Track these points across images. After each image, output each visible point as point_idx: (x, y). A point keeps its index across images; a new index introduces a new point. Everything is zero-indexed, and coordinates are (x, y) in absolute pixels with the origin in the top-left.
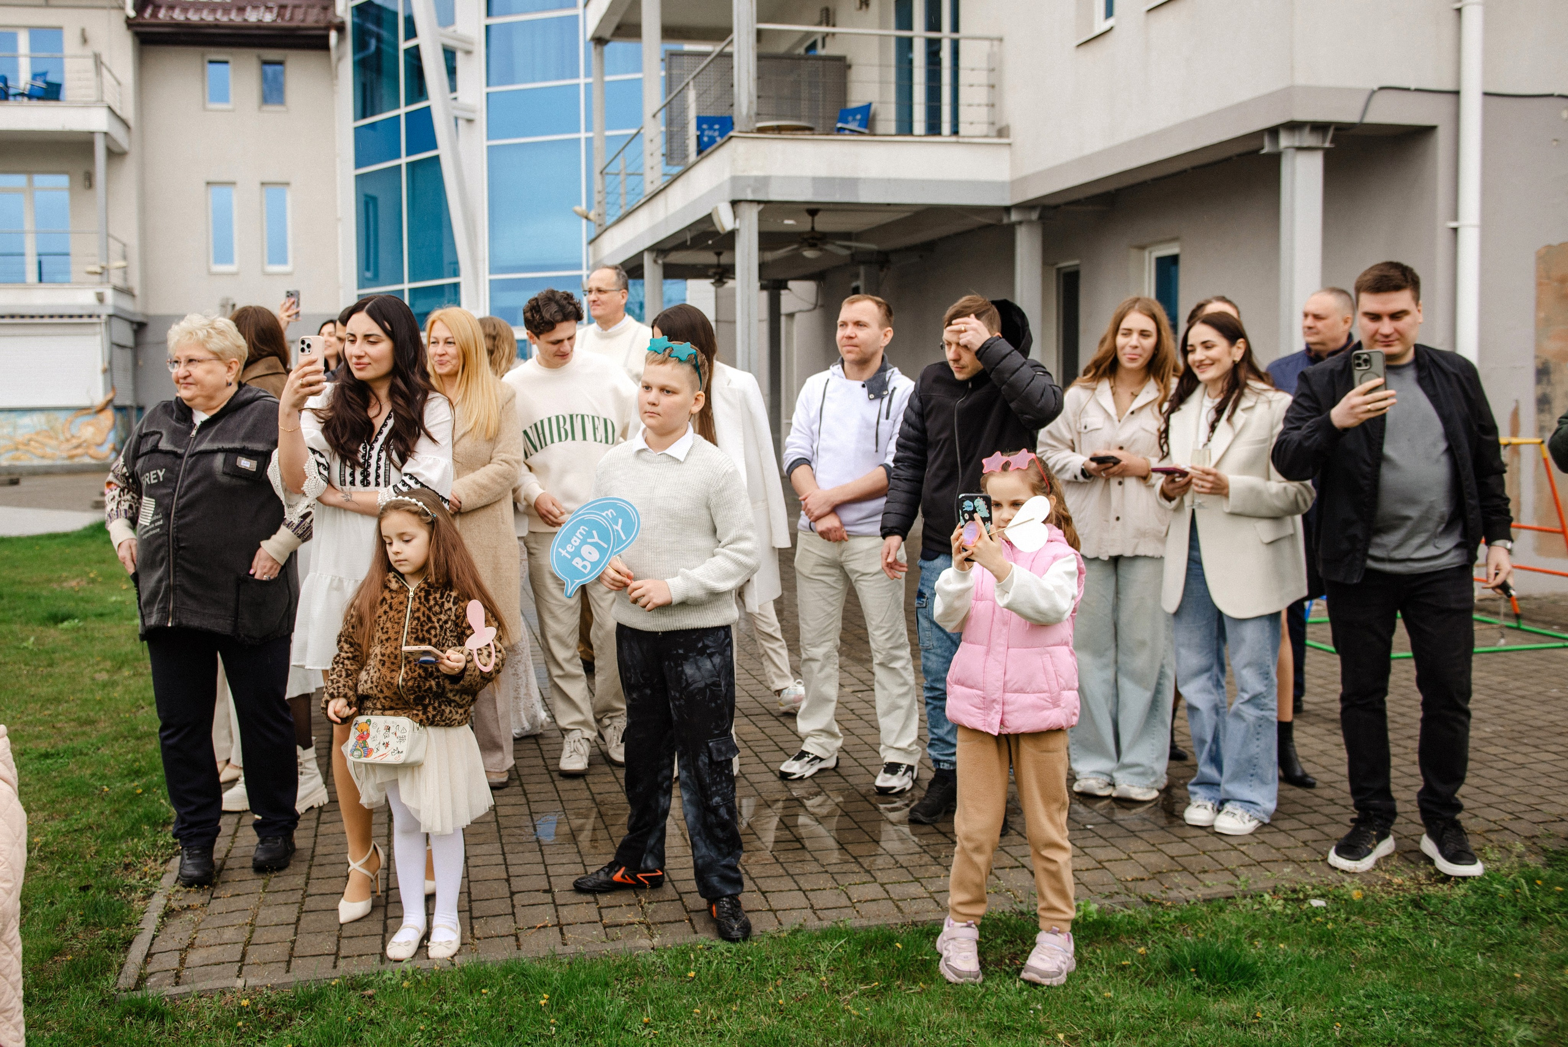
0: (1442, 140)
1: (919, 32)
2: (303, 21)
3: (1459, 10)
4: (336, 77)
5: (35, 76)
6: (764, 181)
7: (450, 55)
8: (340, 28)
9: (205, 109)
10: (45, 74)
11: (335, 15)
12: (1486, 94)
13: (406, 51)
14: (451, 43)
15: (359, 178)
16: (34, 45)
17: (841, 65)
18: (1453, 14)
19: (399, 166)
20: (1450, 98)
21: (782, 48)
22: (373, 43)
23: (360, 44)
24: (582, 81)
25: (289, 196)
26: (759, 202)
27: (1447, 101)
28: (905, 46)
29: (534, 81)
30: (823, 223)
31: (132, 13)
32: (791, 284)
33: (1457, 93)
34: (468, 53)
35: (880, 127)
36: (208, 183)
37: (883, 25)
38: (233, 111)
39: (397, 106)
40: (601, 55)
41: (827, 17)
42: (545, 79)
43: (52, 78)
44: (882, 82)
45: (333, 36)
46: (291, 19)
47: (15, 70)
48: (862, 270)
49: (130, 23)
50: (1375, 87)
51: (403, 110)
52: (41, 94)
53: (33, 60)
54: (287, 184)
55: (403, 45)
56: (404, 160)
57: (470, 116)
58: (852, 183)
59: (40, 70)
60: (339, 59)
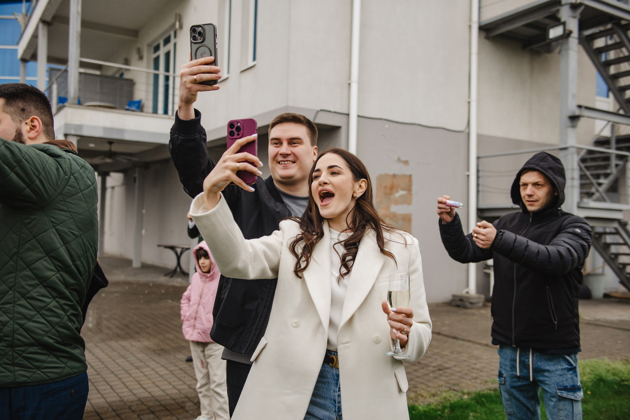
0: (343, 131)
1: (162, 72)
3: (349, 84)
6: (80, 127)
12: (359, 116)
17: (131, 83)
18: (347, 85)
20: (346, 116)
21: (110, 73)
26: (77, 136)
27: (345, 117)
28: (156, 77)
30: (115, 148)
32: (112, 174)
33: (348, 115)
35: (145, 109)
37: (148, 67)
40: (25, 67)
41: (127, 62)
44: (147, 91)
48: (137, 169)
50: (319, 109)
58: (122, 131)
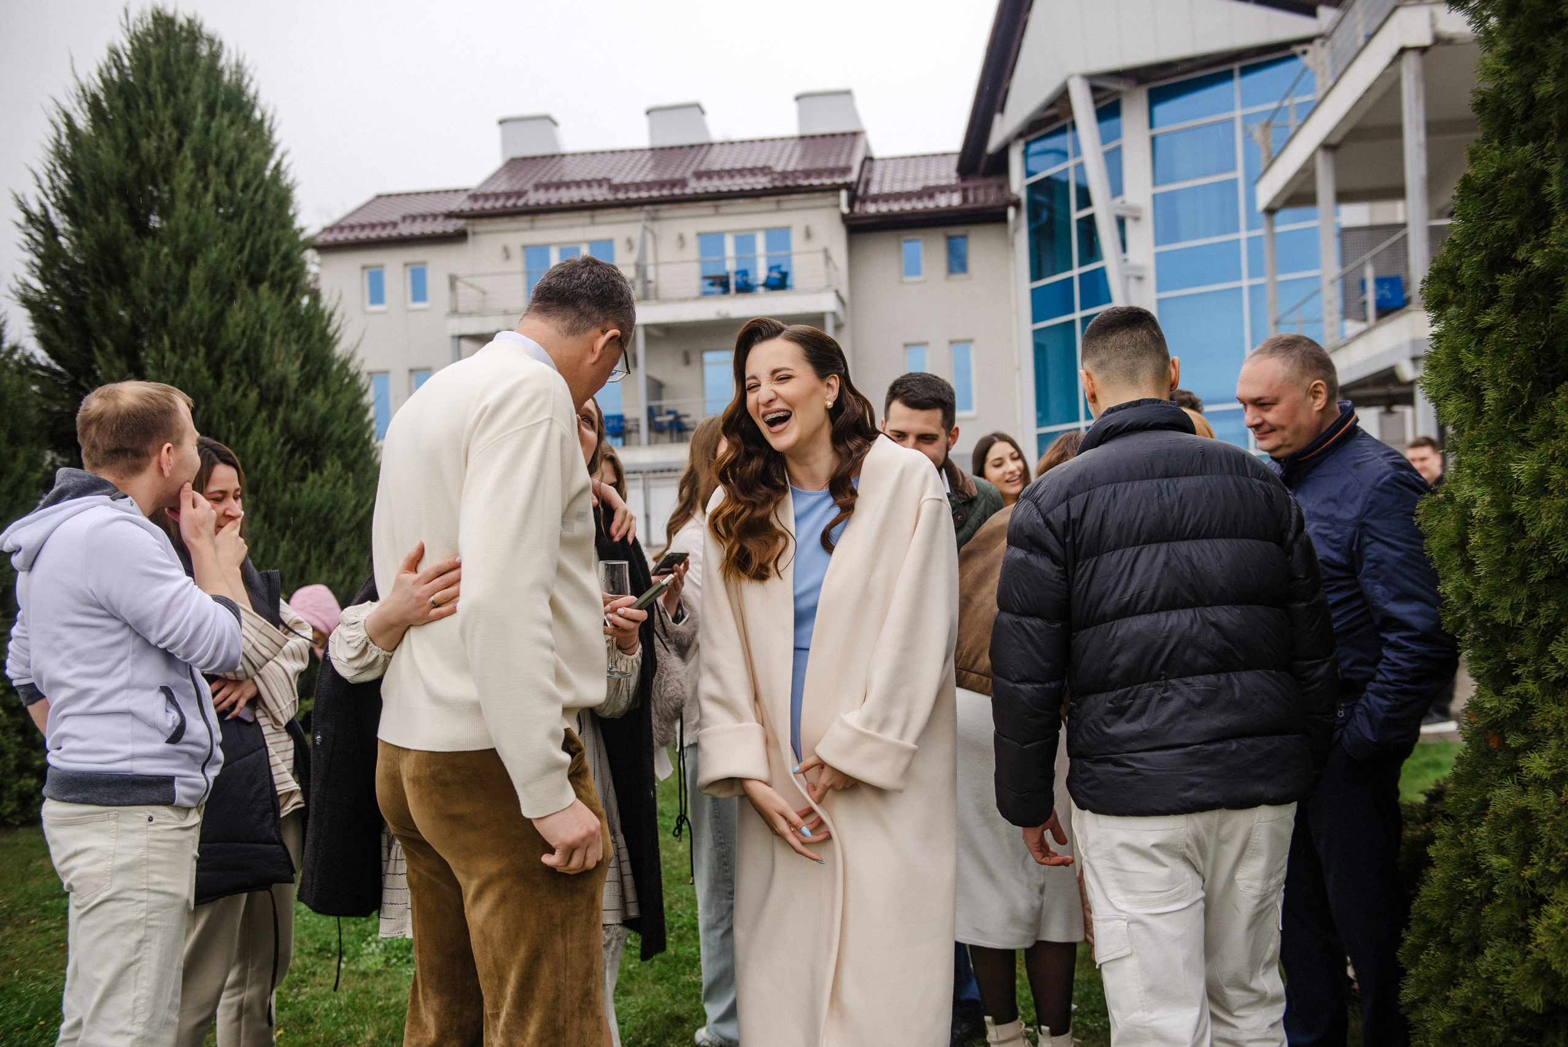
2: (985, 202)
4: (1013, 245)
5: (771, 269)
7: (1121, 222)
8: (1017, 204)
9: (902, 282)
10: (779, 267)
11: (1011, 194)
13: (1079, 221)
14: (1121, 213)
15: (1036, 333)
16: (769, 247)
19: (1073, 322)
22: (1045, 214)
23: (1033, 217)
24: (1243, 235)
25: (973, 350)
29: (1196, 237)
31: (845, 210)
34: (1137, 219)
36: (906, 345)
38: (925, 282)
39: (1069, 267)
40: (1269, 223)
42: (1208, 235)
43: (784, 269)
45: (1011, 212)
46: (975, 200)
47: (755, 268)
49: (845, 218)
51: (1076, 272)
52: (775, 283)
53: (769, 258)
54: (970, 341)
55: (1076, 215)
56: (1078, 315)
57: (1139, 273)
59: (775, 263)
60: (1016, 230)
